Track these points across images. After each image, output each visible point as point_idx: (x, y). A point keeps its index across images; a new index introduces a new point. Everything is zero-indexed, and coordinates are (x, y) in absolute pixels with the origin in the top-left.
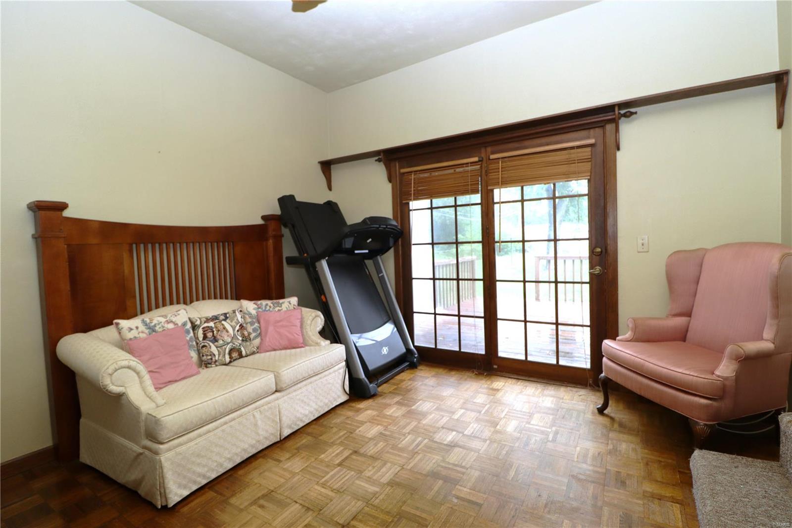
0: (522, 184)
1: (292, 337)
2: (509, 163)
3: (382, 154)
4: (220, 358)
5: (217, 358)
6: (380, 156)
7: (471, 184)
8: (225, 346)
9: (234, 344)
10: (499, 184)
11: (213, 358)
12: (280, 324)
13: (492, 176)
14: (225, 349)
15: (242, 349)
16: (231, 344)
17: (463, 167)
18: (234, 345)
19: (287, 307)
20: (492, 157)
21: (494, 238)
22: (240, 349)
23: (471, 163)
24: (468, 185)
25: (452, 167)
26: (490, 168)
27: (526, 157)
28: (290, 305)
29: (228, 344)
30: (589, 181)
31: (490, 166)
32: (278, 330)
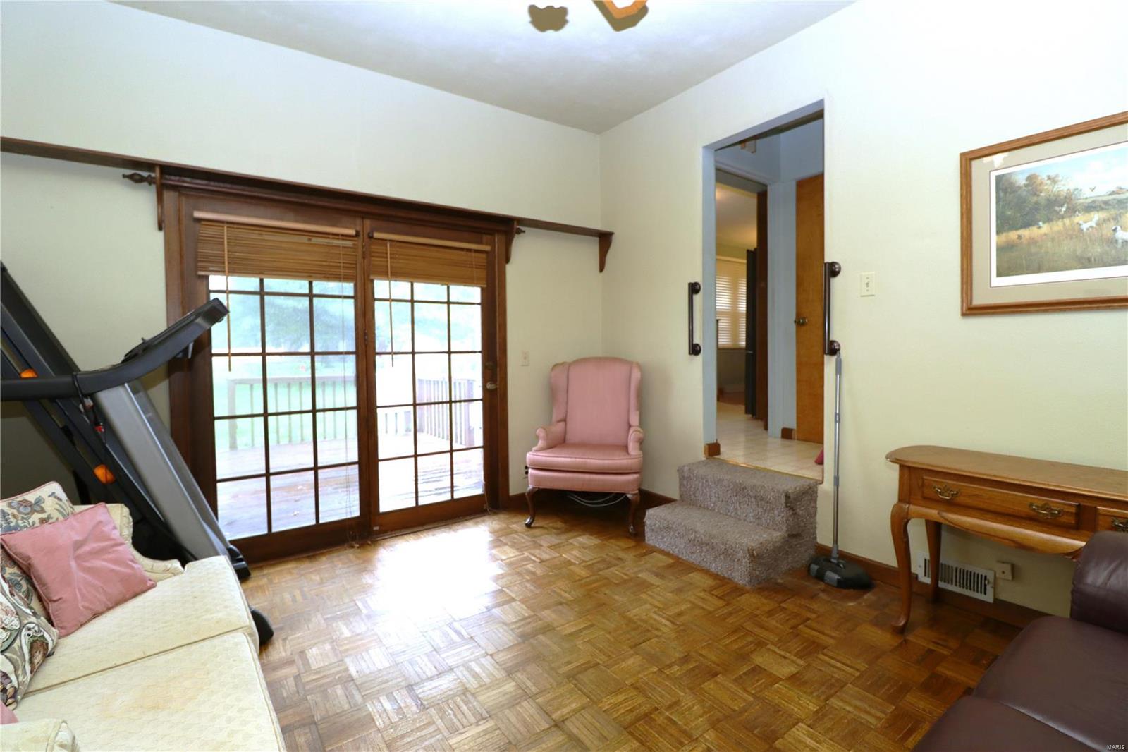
0: (412, 280)
1: (128, 571)
2: (398, 249)
3: (158, 170)
4: (20, 679)
5: (15, 683)
6: (154, 171)
7: (343, 267)
8: (17, 641)
9: (29, 629)
10: (388, 275)
11: (8, 687)
12: (86, 548)
13: (377, 261)
14: (21, 647)
15: (46, 636)
16: (24, 632)
17: (329, 238)
18: (31, 633)
19: (58, 507)
20: (376, 235)
21: (375, 349)
22: (43, 636)
23: (343, 235)
24: (340, 266)
25: (307, 234)
26: (373, 250)
27: (416, 246)
28: (60, 503)
29: (19, 632)
30: (483, 290)
31: (372, 247)
32: (87, 564)
